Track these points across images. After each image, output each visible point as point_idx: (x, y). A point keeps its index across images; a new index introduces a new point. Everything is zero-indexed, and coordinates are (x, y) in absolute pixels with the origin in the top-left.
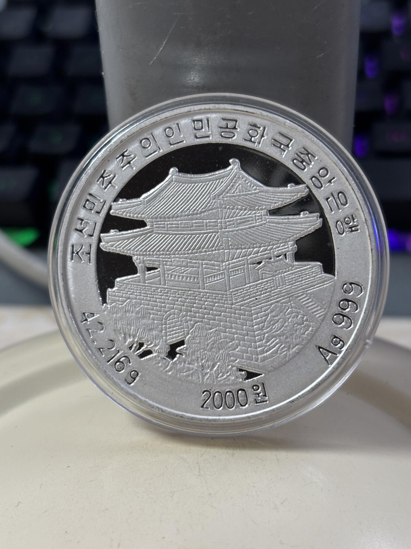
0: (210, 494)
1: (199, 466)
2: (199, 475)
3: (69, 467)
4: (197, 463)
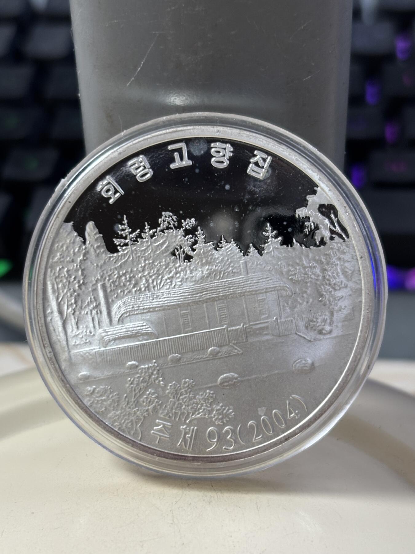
0: (183, 544)
1: (173, 513)
2: (172, 524)
3: (34, 513)
4: (171, 511)
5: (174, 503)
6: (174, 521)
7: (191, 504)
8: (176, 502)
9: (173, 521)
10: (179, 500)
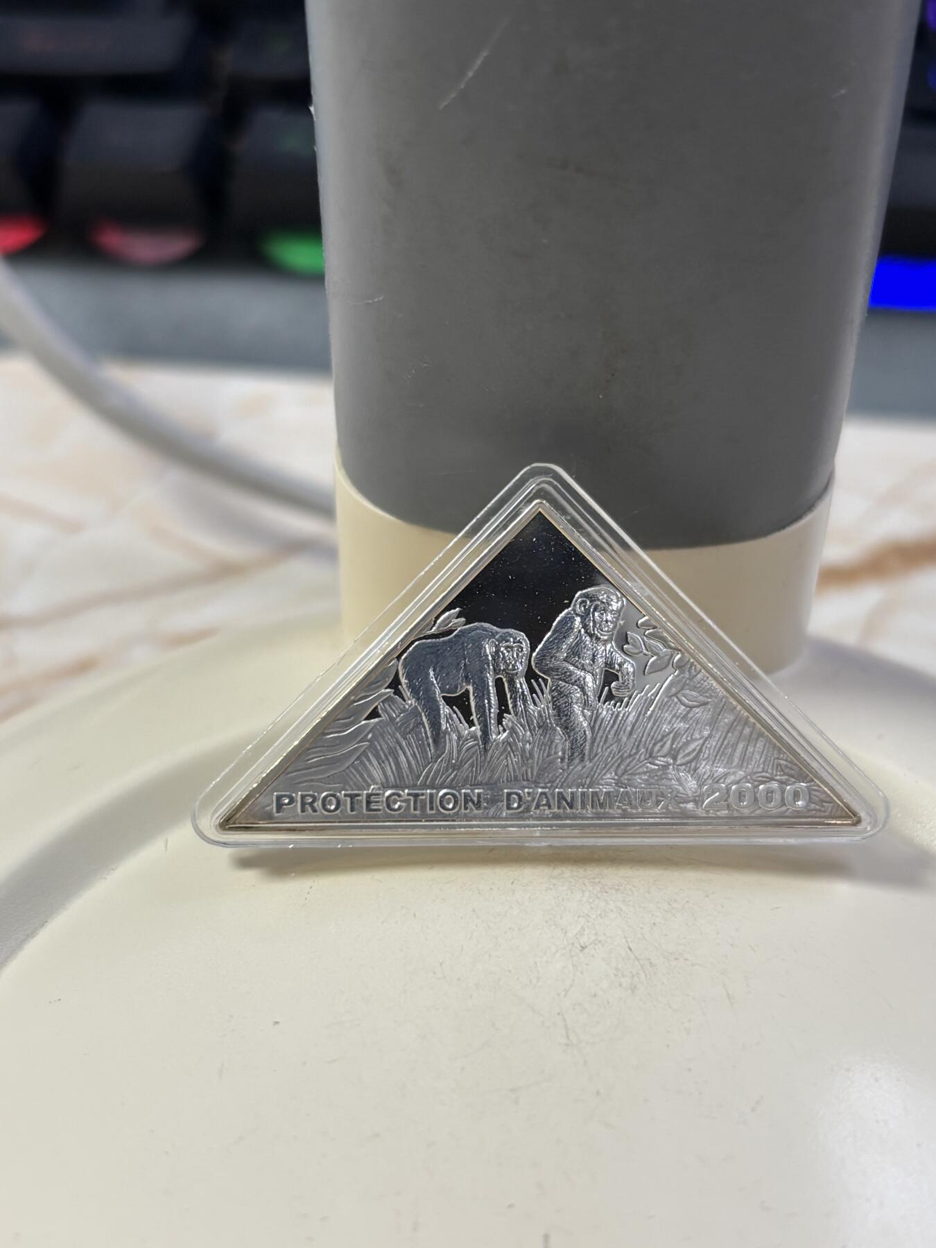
0: (598, 1093)
1: (564, 1020)
2: (567, 1045)
3: (277, 1023)
4: (559, 1014)
5: (563, 993)
6: (571, 1038)
7: (595, 995)
8: (566, 991)
9: (568, 1037)
10: (571, 986)
